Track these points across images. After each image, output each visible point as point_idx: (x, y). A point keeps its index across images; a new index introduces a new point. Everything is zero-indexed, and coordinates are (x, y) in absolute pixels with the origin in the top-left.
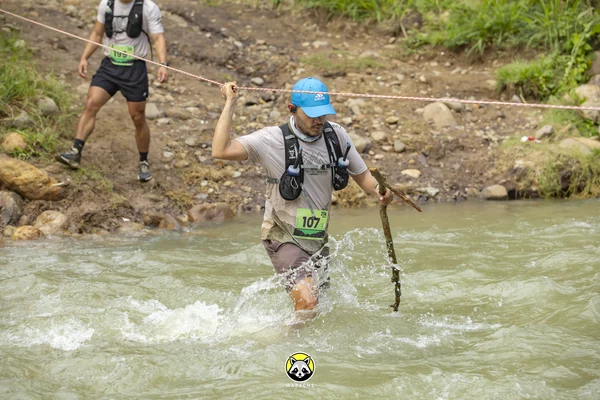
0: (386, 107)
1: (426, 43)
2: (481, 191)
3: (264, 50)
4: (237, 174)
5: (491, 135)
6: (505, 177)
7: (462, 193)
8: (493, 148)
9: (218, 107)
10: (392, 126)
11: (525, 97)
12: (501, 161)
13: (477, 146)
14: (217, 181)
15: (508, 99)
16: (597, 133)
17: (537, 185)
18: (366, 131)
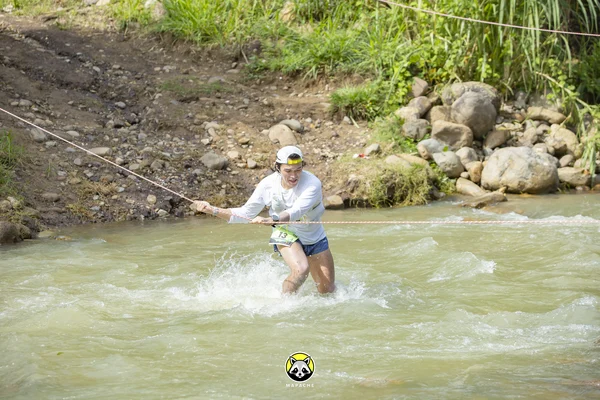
0: (237, 128)
1: (266, 69)
3: (122, 75)
4: (121, 189)
5: (327, 152)
6: (341, 188)
8: (329, 164)
9: (92, 130)
10: (244, 146)
11: (355, 118)
12: (337, 175)
13: (316, 162)
14: (106, 195)
15: (340, 120)
16: (416, 150)
17: (368, 195)
18: (222, 150)
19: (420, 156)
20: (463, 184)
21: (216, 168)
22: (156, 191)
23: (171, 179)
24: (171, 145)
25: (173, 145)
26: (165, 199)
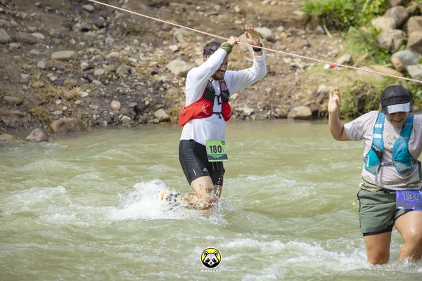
2: (289, 111)
4: (85, 94)
5: (297, 62)
6: (310, 99)
7: (273, 114)
8: (299, 74)
9: (58, 33)
11: (328, 27)
12: (306, 86)
13: (285, 72)
14: (69, 100)
15: (313, 28)
16: (390, 62)
18: (190, 57)
19: (393, 68)
21: (182, 75)
22: (121, 96)
23: (136, 86)
24: (138, 51)
25: (140, 51)
26: (130, 105)
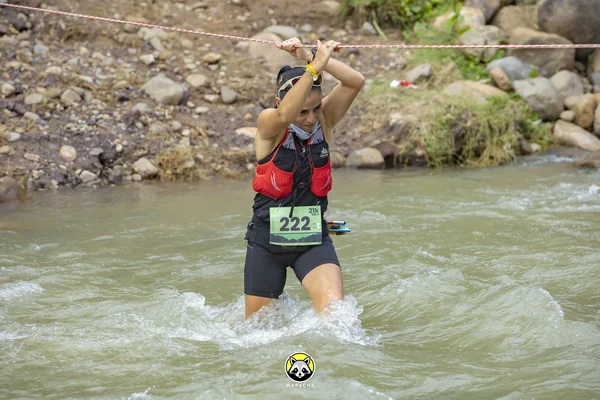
0: (196, 39)
2: (346, 156)
4: (15, 136)
6: (379, 137)
10: (214, 67)
11: (381, 25)
12: (370, 115)
15: (357, 27)
16: (488, 75)
17: (424, 147)
18: (177, 73)
19: (495, 84)
20: (564, 130)
21: (169, 102)
22: (75, 138)
23: (97, 120)
24: (90, 64)
25: (94, 64)
26: (92, 153)
